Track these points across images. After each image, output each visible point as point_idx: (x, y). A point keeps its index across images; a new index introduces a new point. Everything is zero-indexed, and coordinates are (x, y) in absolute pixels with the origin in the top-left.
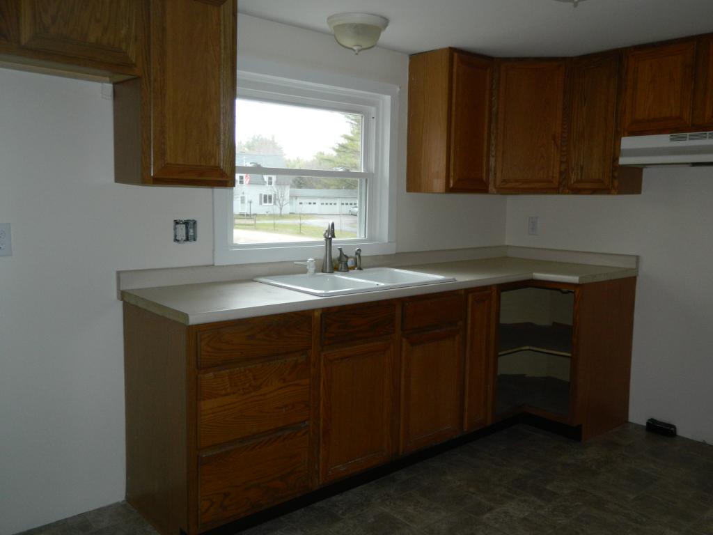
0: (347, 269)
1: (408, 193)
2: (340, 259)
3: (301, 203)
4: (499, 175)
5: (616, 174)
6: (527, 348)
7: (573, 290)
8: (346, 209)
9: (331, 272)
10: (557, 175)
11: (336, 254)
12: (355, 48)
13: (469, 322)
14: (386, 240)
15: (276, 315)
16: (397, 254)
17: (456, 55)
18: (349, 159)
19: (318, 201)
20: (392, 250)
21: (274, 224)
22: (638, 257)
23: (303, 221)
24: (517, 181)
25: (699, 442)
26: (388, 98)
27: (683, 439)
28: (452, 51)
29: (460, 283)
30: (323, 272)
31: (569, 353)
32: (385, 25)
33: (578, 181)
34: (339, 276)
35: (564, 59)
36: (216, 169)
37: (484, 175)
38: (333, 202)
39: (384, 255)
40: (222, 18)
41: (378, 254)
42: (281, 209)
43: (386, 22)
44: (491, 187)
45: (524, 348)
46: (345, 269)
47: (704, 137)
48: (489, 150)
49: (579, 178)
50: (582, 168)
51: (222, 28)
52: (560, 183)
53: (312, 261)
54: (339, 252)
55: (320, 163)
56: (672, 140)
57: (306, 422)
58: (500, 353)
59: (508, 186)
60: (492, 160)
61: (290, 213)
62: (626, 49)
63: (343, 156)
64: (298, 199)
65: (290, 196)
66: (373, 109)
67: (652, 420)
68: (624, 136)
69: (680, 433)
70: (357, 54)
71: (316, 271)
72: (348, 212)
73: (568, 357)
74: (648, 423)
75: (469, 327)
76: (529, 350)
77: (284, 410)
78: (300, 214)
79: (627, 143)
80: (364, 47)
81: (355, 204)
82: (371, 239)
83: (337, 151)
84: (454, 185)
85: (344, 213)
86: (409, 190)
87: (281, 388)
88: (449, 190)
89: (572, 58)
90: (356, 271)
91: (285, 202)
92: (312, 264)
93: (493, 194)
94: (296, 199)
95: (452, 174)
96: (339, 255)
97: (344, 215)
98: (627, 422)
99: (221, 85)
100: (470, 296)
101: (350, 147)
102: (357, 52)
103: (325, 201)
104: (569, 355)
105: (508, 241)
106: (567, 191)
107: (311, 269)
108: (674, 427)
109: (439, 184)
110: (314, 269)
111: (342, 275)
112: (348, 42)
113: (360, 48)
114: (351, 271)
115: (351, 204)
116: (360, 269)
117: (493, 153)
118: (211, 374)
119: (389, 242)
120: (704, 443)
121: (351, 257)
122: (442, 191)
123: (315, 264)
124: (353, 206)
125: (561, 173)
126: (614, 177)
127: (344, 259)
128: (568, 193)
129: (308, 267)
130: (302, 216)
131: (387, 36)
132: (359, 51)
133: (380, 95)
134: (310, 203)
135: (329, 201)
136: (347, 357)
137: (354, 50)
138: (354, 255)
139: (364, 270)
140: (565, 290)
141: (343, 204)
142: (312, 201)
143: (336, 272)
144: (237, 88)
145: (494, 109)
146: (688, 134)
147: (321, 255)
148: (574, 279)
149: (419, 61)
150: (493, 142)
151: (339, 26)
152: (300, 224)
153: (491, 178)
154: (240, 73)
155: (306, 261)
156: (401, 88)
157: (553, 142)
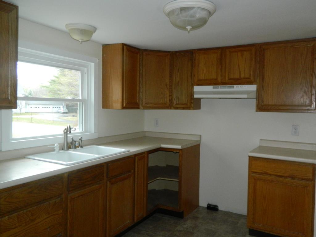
0: (76, 147)
1: (104, 109)
2: (72, 143)
3: (31, 107)
4: (144, 101)
5: (192, 101)
6: (159, 178)
7: (178, 152)
8: (55, 110)
9: (68, 150)
10: (168, 101)
11: (70, 140)
12: (80, 40)
13: (136, 170)
14: (93, 131)
15: (45, 179)
16: (98, 138)
17: (125, 47)
18: (56, 87)
19: (41, 106)
20: (96, 137)
21: (17, 118)
22: (200, 135)
23: (33, 116)
24: (152, 104)
25: (228, 212)
26: (93, 64)
27: (222, 211)
28: (123, 45)
29: (132, 152)
30: (63, 150)
31: (177, 179)
32: (95, 31)
33: (176, 104)
34: (71, 152)
35: (169, 52)
36: (6, 99)
37: (138, 101)
38: (48, 106)
39: (92, 139)
40: (10, 19)
41: (89, 138)
42: (20, 110)
43: (95, 29)
44: (140, 106)
45: (158, 179)
46: (74, 147)
47: (225, 88)
48: (139, 90)
49: (177, 102)
50: (178, 98)
51: (10, 25)
52: (169, 105)
53: (58, 145)
54: (71, 139)
55: (41, 88)
56: (214, 88)
57: (60, 234)
58: (149, 182)
59: (148, 106)
60: (141, 94)
61: (25, 112)
62: (194, 50)
63: (53, 85)
64: (30, 105)
65: (25, 104)
66: (85, 69)
67: (209, 204)
68: (195, 86)
69: (220, 208)
70: (81, 43)
71: (60, 150)
72: (56, 112)
73: (178, 181)
74: (207, 206)
75: (136, 172)
76: (160, 179)
77: (48, 229)
78: (31, 113)
79: (196, 88)
80: (85, 40)
81: (60, 108)
82: (85, 131)
83: (50, 82)
84: (126, 106)
85: (54, 112)
86: (103, 107)
87: (47, 218)
88: (123, 108)
89: (172, 52)
90: (80, 148)
91: (22, 107)
92: (58, 146)
93: (142, 109)
94: (29, 105)
95: (124, 100)
96: (71, 141)
97: (54, 113)
98: (199, 206)
99: (10, 54)
100: (136, 158)
101: (56, 81)
102: (81, 42)
103: (44, 106)
104: (178, 180)
105: (146, 129)
106: (172, 108)
107: (57, 149)
108: (217, 206)
109: (119, 105)
110: (59, 149)
111: (73, 151)
112: (77, 37)
113: (82, 40)
114: (77, 148)
115: (58, 108)
116: (82, 147)
117: (141, 91)
118: (7, 217)
119: (95, 133)
120: (229, 212)
121: (77, 141)
122: (120, 108)
123: (59, 147)
124: (59, 108)
125: (170, 100)
126: (191, 103)
127: (74, 143)
128: (173, 109)
129: (55, 148)
130: (32, 114)
131: (96, 36)
132: (82, 42)
133: (89, 63)
134: (36, 107)
135: (46, 106)
136: (82, 196)
137: (80, 41)
138: (78, 140)
139: (84, 147)
140: (175, 152)
141: (53, 108)
142: (37, 106)
143: (70, 150)
144: (18, 56)
145: (141, 72)
146: (220, 86)
147: (62, 141)
148: (179, 147)
149: (107, 48)
150: (141, 86)
151: (72, 29)
152: (32, 118)
153: (141, 102)
154: (20, 49)
155: (54, 145)
156: (99, 59)
157: (166, 87)
